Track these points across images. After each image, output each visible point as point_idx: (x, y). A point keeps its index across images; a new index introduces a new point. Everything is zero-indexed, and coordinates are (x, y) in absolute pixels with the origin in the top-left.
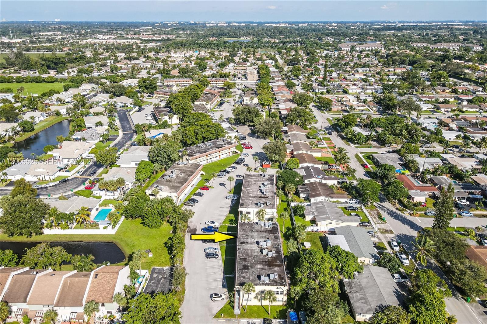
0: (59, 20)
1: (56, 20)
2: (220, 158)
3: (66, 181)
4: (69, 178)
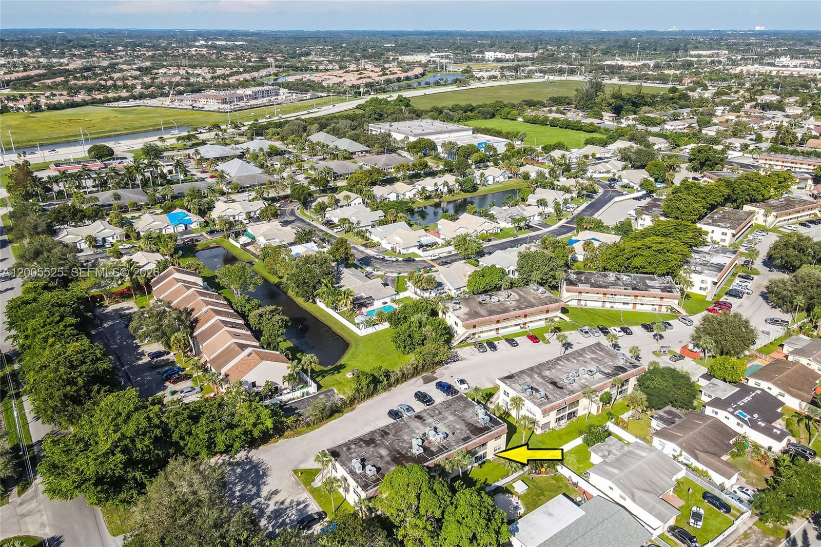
0: (763, 28)
1: (758, 28)
2: (634, 308)
3: (410, 261)
4: (417, 259)
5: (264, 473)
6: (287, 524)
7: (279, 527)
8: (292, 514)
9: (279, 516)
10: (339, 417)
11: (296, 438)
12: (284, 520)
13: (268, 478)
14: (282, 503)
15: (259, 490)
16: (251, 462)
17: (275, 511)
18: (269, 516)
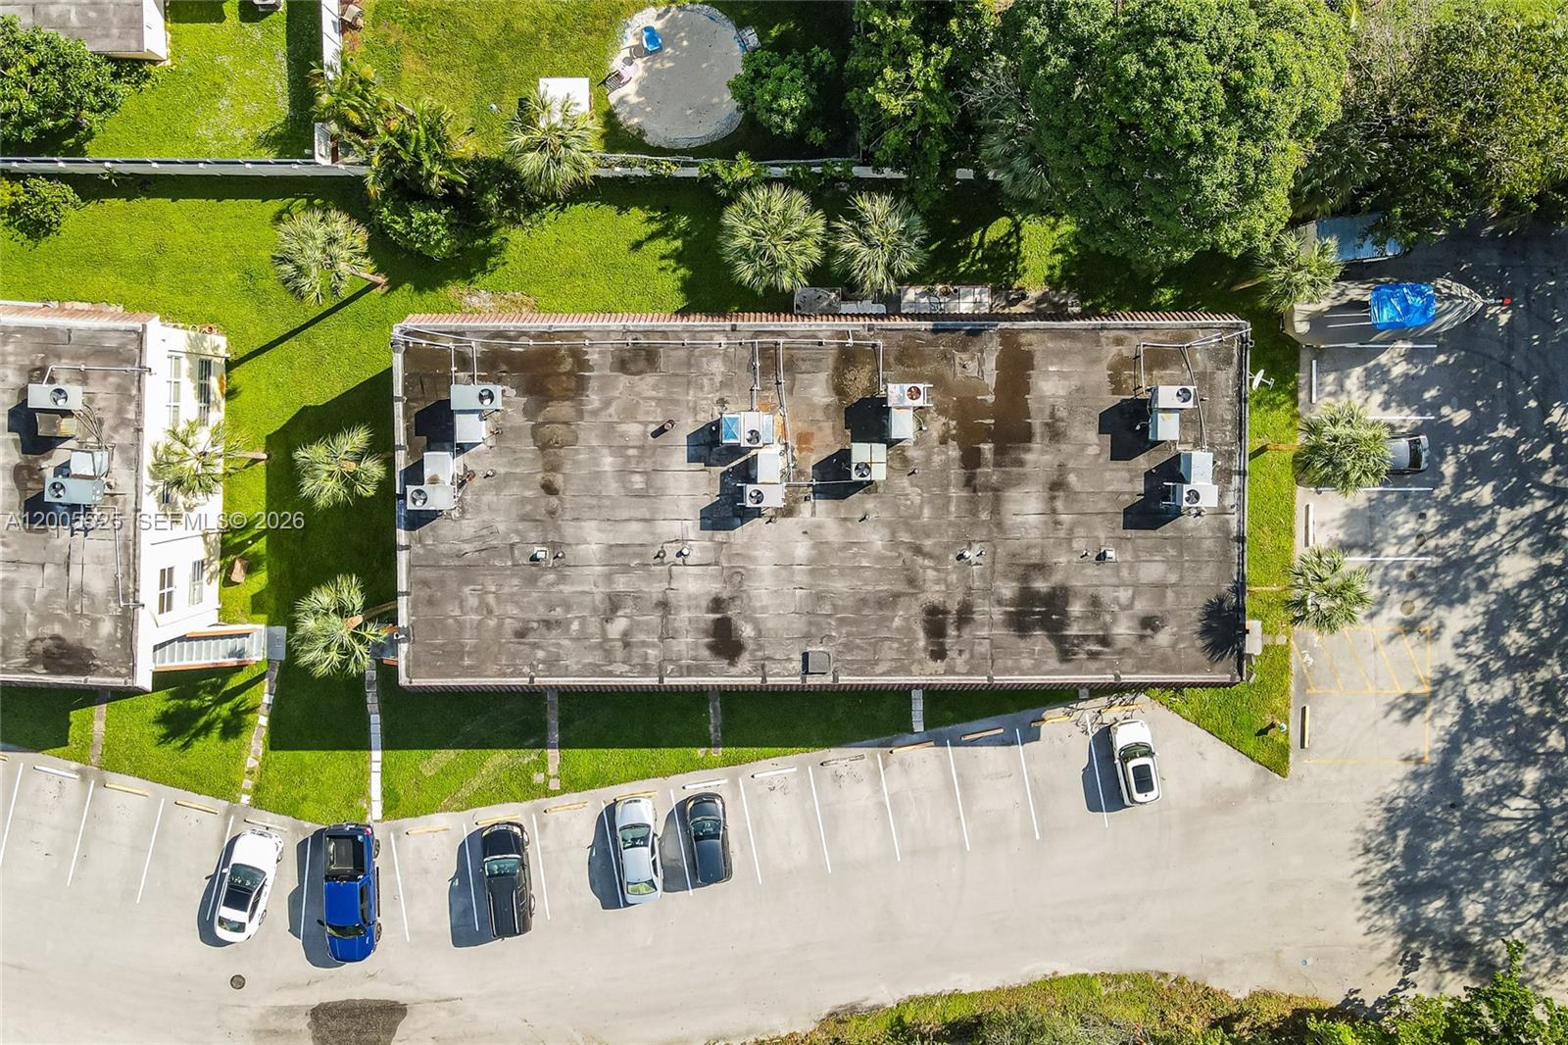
5: (1391, 832)
6: (1443, 505)
7: (1472, 510)
8: (1402, 540)
9: (1450, 565)
10: (929, 1001)
11: (1173, 971)
12: (1443, 529)
13: (1393, 789)
14: (1410, 626)
15: (1453, 746)
16: (1412, 932)
17: (1450, 596)
18: (1483, 585)
